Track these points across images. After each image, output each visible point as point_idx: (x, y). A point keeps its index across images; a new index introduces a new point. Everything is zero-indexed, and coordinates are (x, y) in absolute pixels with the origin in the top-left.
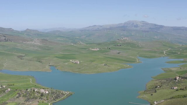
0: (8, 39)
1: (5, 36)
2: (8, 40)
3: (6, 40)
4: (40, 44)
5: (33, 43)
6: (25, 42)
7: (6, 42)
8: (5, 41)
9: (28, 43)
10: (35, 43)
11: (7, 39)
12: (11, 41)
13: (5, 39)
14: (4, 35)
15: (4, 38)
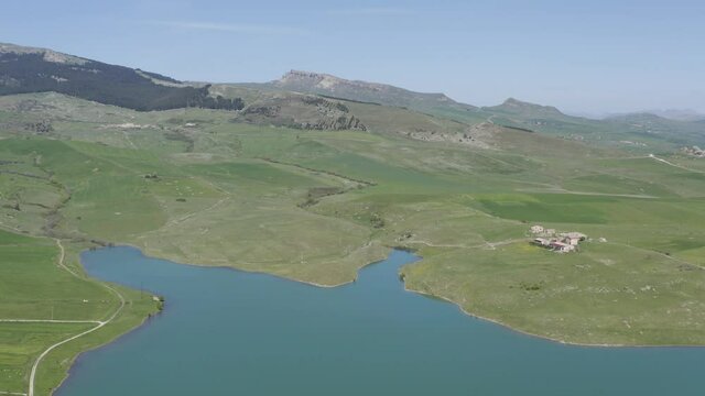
0: (352, 119)
1: (343, 108)
2: (354, 123)
3: (343, 125)
4: (487, 147)
5: (454, 140)
6: (418, 136)
7: (341, 133)
8: (340, 128)
9: (434, 138)
10: (464, 141)
11: (349, 118)
12: (364, 129)
13: (341, 120)
14: (342, 102)
15: (339, 114)
